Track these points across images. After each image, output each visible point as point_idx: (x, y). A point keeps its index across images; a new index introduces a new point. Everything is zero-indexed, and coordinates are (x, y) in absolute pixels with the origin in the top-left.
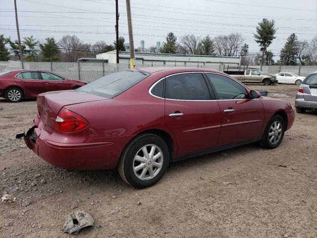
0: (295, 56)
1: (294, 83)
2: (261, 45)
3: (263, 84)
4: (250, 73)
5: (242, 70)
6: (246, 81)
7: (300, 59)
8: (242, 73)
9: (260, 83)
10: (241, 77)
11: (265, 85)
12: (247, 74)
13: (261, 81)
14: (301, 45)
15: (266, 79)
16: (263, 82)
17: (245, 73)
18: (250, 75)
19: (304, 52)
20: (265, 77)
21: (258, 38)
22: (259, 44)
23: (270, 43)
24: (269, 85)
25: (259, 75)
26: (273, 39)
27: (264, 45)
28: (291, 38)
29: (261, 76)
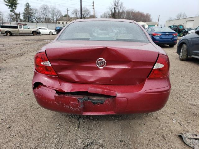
0: (32, 17)
1: (48, 33)
2: (10, 8)
3: (32, 35)
4: (22, 27)
5: (16, 25)
6: (20, 33)
7: (35, 19)
8: (16, 27)
9: (31, 34)
10: (16, 30)
11: (34, 35)
12: (20, 28)
13: (31, 33)
14: (34, 11)
15: (34, 31)
16: (32, 33)
17: (18, 27)
18: (22, 29)
19: (37, 15)
20: (33, 30)
21: (7, 2)
22: (8, 7)
23: (16, 7)
24: (36, 35)
25: (29, 28)
26: (18, 5)
27: (12, 8)
28: (27, 5)
29: (30, 29)
